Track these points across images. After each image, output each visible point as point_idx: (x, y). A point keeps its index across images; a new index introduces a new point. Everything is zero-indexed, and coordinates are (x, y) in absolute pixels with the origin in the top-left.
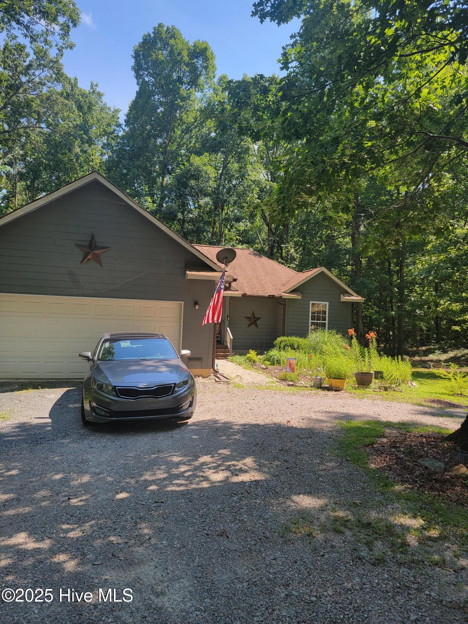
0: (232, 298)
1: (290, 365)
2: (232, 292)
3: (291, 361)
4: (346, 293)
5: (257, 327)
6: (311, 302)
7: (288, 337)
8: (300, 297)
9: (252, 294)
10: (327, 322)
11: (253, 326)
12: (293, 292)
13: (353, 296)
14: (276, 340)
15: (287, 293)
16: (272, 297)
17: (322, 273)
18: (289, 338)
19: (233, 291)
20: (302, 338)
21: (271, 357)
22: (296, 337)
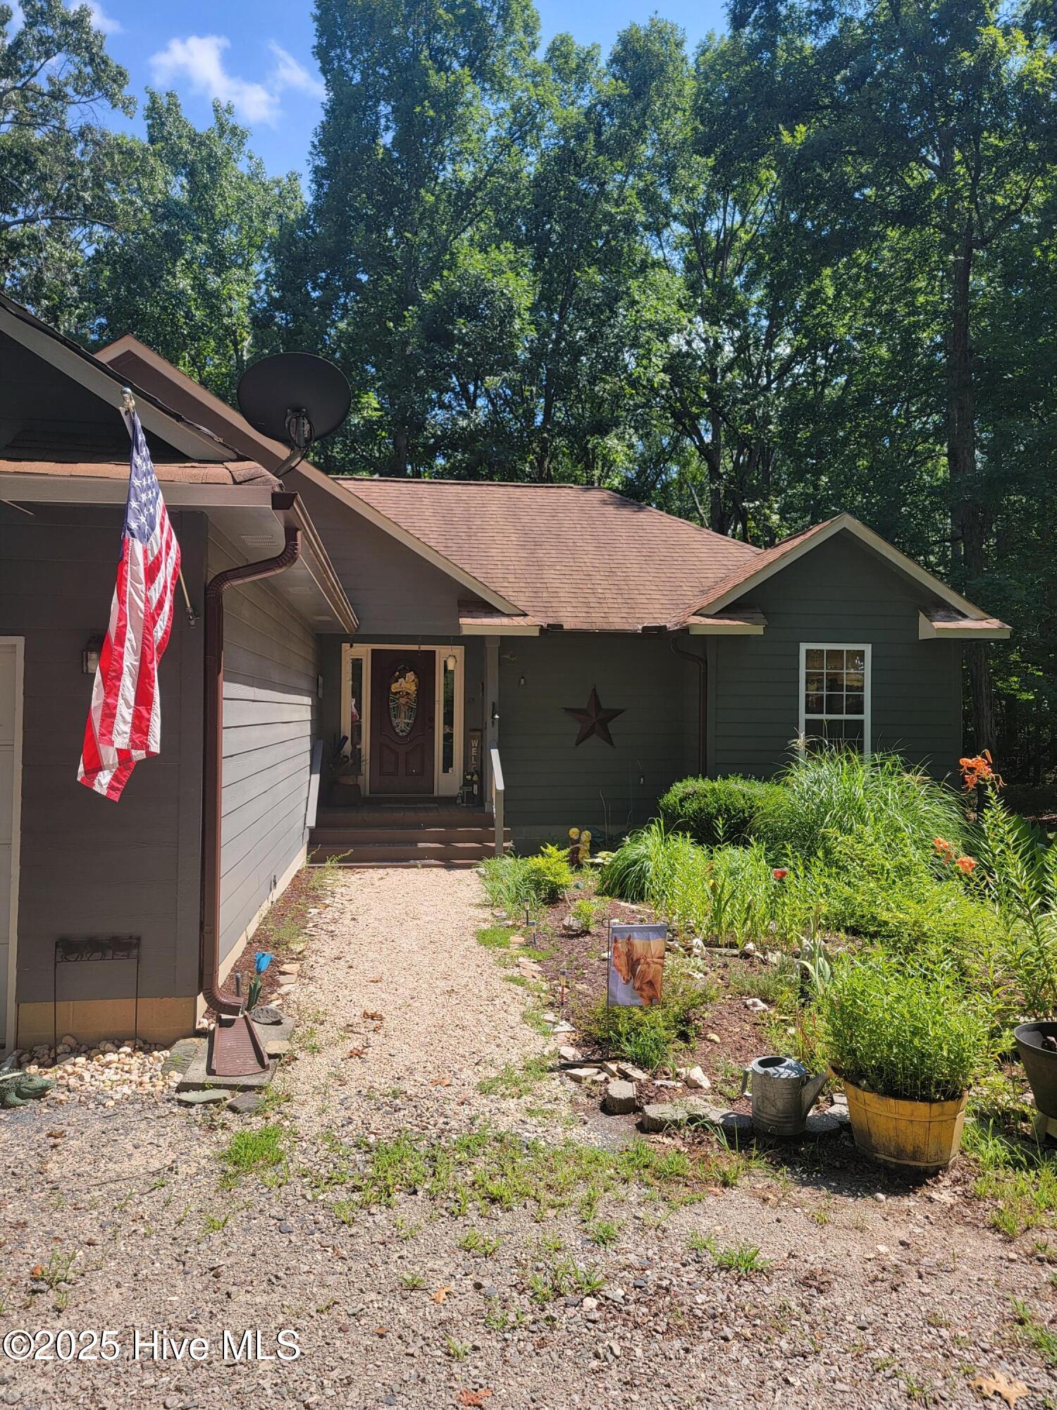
0: (508, 643)
1: (632, 964)
2: (505, 621)
3: (638, 942)
4: (939, 607)
5: (612, 744)
6: (804, 647)
7: (713, 778)
8: (758, 630)
9: (585, 627)
10: (867, 717)
11: (595, 740)
12: (731, 609)
13: (965, 616)
14: (668, 791)
15: (708, 616)
16: (655, 634)
17: (844, 537)
18: (718, 784)
19: (508, 615)
20: (767, 779)
21: (635, 862)
22: (744, 778)
